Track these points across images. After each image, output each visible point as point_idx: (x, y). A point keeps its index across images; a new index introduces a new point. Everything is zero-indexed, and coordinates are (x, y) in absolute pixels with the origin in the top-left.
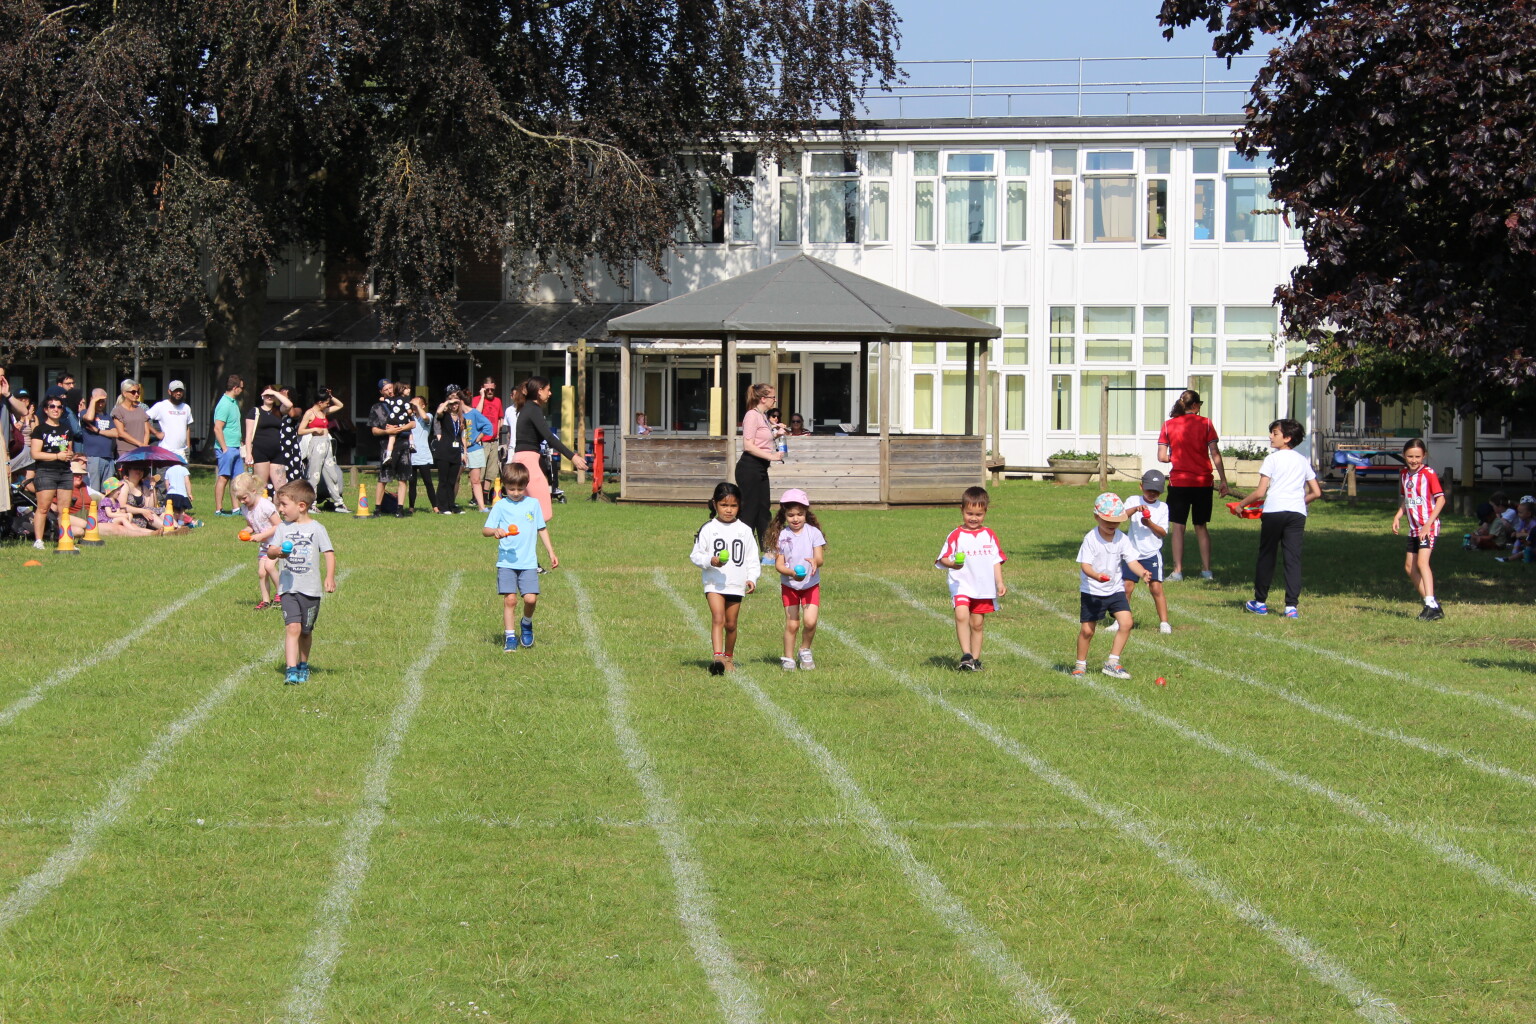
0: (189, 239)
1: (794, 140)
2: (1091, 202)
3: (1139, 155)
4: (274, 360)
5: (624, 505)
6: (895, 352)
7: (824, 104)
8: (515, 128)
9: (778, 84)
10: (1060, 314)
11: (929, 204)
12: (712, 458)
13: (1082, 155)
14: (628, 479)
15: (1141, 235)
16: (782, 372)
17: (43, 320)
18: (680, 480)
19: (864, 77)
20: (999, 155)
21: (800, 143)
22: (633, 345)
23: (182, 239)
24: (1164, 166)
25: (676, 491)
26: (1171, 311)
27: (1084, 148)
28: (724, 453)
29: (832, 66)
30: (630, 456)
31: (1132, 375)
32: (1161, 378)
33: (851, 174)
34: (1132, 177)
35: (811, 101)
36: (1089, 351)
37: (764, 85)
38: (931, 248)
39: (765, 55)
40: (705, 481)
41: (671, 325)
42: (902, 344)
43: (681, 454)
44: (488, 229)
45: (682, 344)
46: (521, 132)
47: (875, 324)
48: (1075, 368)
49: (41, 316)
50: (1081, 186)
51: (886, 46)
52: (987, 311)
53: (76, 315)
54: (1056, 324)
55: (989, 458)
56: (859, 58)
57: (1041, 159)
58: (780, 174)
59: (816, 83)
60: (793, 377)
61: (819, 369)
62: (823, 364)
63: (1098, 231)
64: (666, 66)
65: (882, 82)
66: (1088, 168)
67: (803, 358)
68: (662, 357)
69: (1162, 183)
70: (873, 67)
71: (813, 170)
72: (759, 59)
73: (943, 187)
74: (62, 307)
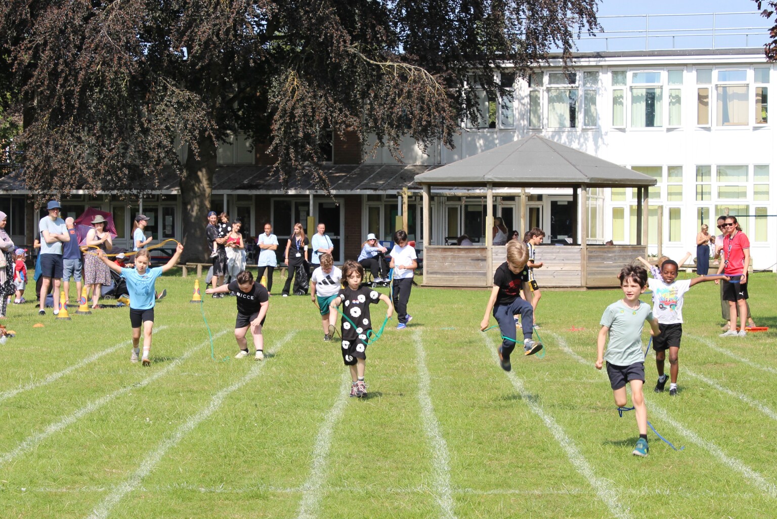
0: (167, 127)
1: (535, 64)
2: (721, 103)
3: (750, 73)
4: (223, 200)
5: (424, 289)
6: (601, 194)
7: (553, 44)
8: (363, 59)
9: (524, 32)
10: (702, 171)
11: (621, 103)
12: (478, 260)
13: (715, 73)
14: (428, 273)
15: (752, 122)
16: (532, 206)
17: (77, 176)
18: (459, 273)
19: (580, 27)
20: (664, 74)
21: (540, 67)
22: (432, 191)
23: (163, 127)
24: (766, 79)
25: (456, 280)
26: (771, 168)
27: (716, 68)
28: (485, 257)
29: (558, 20)
30: (429, 257)
31: (748, 207)
32: (765, 209)
33: (573, 85)
34: (747, 86)
35: (545, 41)
36: (720, 195)
37: (516, 32)
38: (623, 130)
39: (518, 13)
40: (474, 273)
41: (454, 178)
42: (605, 189)
43: (459, 257)
44: (344, 119)
45: (468, 190)
46: (366, 61)
47: (578, 177)
48: (711, 203)
49: (77, 173)
50: (715, 92)
51: (592, 8)
52: (657, 170)
53: (98, 173)
54: (699, 178)
55: (656, 259)
56: (576, 16)
57: (690, 76)
58: (530, 86)
59: (549, 31)
60: (538, 209)
61: (554, 205)
62: (556, 202)
63: (726, 119)
64: (457, 21)
65: (589, 30)
66: (719, 80)
67: (544, 198)
68: (459, 198)
69: (766, 89)
70: (585, 20)
71: (550, 83)
72: (514, 16)
73: (629, 94)
74: (89, 168)
